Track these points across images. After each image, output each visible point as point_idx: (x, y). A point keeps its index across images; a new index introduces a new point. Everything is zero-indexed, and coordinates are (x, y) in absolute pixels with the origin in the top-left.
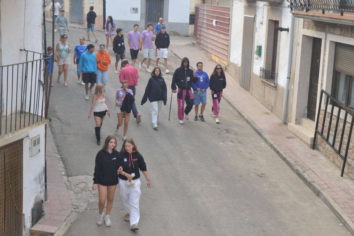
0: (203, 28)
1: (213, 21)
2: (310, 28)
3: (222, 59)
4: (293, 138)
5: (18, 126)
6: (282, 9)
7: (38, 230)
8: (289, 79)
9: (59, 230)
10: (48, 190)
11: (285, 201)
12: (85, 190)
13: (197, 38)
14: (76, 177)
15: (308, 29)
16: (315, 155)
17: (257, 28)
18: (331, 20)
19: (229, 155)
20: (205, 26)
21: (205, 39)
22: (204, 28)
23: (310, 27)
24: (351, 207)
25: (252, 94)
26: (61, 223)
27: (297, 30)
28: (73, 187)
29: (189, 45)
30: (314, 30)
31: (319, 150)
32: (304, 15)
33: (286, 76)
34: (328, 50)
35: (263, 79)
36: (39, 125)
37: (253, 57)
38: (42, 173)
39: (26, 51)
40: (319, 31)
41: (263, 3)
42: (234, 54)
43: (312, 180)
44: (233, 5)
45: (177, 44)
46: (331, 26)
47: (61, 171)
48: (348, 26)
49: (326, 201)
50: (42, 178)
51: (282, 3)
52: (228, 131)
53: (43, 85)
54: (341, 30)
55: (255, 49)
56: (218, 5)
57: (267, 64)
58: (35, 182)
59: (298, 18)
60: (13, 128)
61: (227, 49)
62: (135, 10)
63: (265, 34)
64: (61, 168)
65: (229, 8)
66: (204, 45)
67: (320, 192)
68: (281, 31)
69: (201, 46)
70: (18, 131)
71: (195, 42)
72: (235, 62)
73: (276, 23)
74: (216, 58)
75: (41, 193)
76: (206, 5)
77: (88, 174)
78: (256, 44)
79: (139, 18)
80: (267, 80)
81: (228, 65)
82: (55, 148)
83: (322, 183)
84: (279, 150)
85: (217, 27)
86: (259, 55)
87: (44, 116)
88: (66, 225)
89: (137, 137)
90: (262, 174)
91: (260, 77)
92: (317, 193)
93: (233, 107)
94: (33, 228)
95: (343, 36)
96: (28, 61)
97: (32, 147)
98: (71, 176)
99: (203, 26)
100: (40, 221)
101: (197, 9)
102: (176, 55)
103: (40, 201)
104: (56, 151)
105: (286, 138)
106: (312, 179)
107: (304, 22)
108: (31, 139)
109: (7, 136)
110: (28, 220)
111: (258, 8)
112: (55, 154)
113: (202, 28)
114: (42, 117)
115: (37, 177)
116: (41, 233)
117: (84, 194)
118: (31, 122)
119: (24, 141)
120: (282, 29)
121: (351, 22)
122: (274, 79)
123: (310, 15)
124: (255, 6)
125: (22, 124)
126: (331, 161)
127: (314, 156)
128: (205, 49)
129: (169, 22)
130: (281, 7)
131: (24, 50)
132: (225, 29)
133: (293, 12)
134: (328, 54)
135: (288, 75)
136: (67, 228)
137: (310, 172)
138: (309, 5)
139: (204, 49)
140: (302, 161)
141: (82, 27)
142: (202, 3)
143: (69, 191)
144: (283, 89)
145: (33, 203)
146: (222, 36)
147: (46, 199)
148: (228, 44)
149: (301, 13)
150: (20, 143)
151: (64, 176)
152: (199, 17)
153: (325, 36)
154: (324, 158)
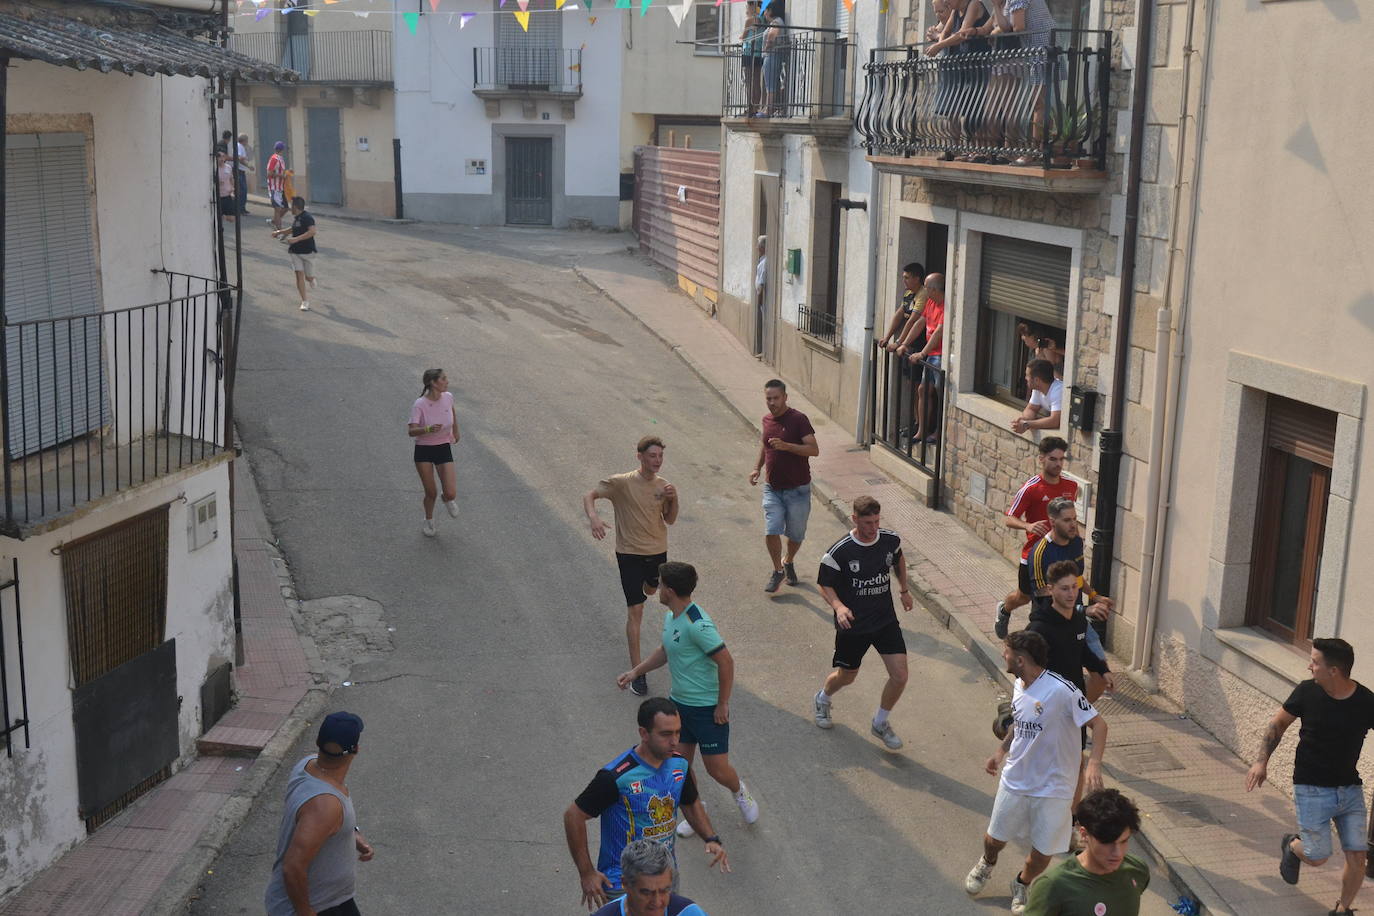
0: (655, 209)
1: (678, 189)
2: (918, 200)
3: (702, 286)
4: (885, 482)
5: (150, 471)
6: (849, 152)
7: (219, 741)
8: (870, 331)
9: (275, 739)
10: (244, 637)
12: (344, 633)
13: (640, 234)
14: (322, 600)
15: (915, 200)
16: (939, 525)
17: (788, 203)
18: (968, 175)
19: (721, 531)
20: (659, 203)
21: (661, 237)
22: (657, 207)
23: (920, 197)
26: (282, 722)
27: (887, 206)
28: (313, 628)
29: (621, 253)
30: (929, 204)
31: (949, 510)
32: (901, 166)
33: (864, 324)
34: (965, 253)
35: (806, 335)
36: (207, 465)
37: (782, 278)
38: (224, 594)
39: (168, 273)
40: (939, 205)
41: (801, 138)
42: (733, 273)
43: (932, 588)
44: (726, 146)
45: (590, 252)
46: (970, 192)
47: (282, 587)
48: (1010, 190)
49: (965, 639)
50: (227, 605)
51: (847, 138)
52: (718, 469)
53: (218, 361)
54: (995, 203)
55: (786, 258)
56: (689, 148)
57: (815, 295)
58: (207, 617)
59: (889, 175)
60: (137, 475)
61: (717, 261)
62: (479, 166)
63: (808, 219)
64: (281, 579)
65: (718, 155)
66: (657, 251)
67: (950, 616)
68: (847, 209)
69: (651, 256)
70: (151, 482)
71: (636, 246)
72: (737, 293)
73: (835, 188)
74: (689, 283)
75: (226, 645)
76: (659, 148)
77: (352, 593)
78: (787, 245)
79: (490, 186)
80: (816, 337)
81: (720, 301)
82: (267, 528)
83: (957, 592)
85: (689, 204)
86: (794, 273)
87: (221, 442)
88: (294, 724)
91: (799, 330)
92: (943, 620)
93: (731, 407)
94: (206, 738)
95: (1000, 216)
96: (174, 297)
97: (194, 525)
98: (309, 600)
99: (655, 203)
100: (226, 717)
101: (637, 158)
102: (585, 280)
103: (222, 666)
104: (270, 537)
105: (867, 483)
106: (932, 585)
107: (903, 184)
108: (193, 506)
109: (120, 496)
110: (193, 718)
111: (789, 152)
112: (266, 544)
113: (652, 209)
114: (215, 445)
115: (213, 605)
116: (228, 748)
117: (343, 646)
118: (186, 458)
119: (171, 511)
120: (849, 205)
122: (834, 333)
123: (915, 165)
124: (781, 146)
125: (162, 464)
126: (979, 536)
127: (936, 527)
128: (662, 262)
129: (566, 194)
130: (845, 147)
131: (164, 271)
132: (710, 209)
133: (875, 158)
134: (964, 265)
135: (867, 321)
136: (295, 733)
137: (927, 566)
138: (913, 140)
139: (658, 263)
141: (340, 214)
142: (649, 144)
143: (303, 637)
144: (857, 358)
145: (205, 671)
146: (701, 227)
147: (240, 661)
148: (716, 248)
149: (893, 160)
150: (161, 514)
151: (290, 601)
152: (644, 181)
153: (954, 218)
154: (962, 530)
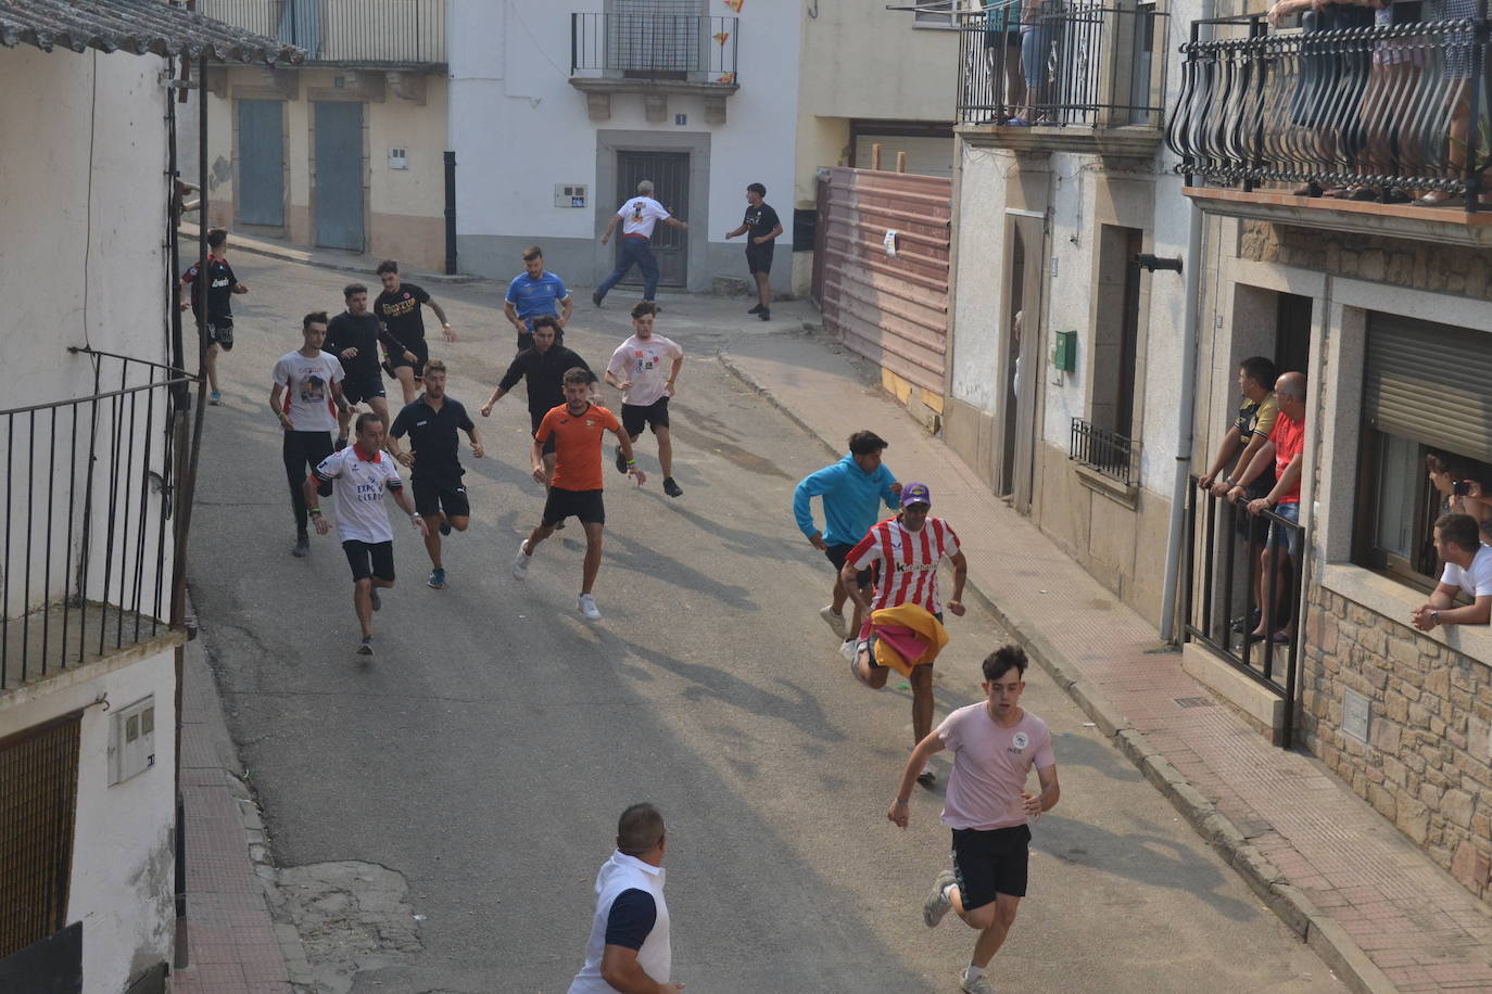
0: (848, 265)
1: (883, 235)
2: (1264, 256)
3: (920, 387)
4: (1205, 703)
5: (54, 659)
6: (1155, 182)
8: (1185, 463)
10: (189, 923)
11: (1167, 962)
12: (345, 920)
13: (823, 304)
14: (312, 868)
15: (1259, 259)
16: (1292, 773)
17: (1057, 259)
18: (1345, 220)
20: (854, 256)
21: (856, 309)
22: (850, 263)
23: (1264, 252)
24: (1438, 983)
25: (1040, 528)
27: (1215, 266)
28: (297, 911)
29: (794, 333)
30: (1282, 262)
31: (1309, 750)
32: (1238, 203)
33: (1175, 453)
34: (1338, 342)
35: (1082, 467)
36: (143, 652)
37: (1045, 376)
38: (161, 854)
39: (94, 353)
40: (1300, 266)
41: (1080, 158)
42: (969, 368)
43: (1280, 875)
44: (961, 169)
46: (1349, 247)
47: (250, 845)
48: (1412, 243)
49: (1333, 960)
50: (163, 872)
51: (1152, 159)
53: (165, 490)
54: (1388, 264)
55: (1053, 344)
56: (902, 171)
57: (1097, 403)
58: (132, 890)
59: (1218, 217)
60: (34, 665)
61: (943, 349)
62: (575, 195)
63: (1089, 285)
64: (249, 832)
65: (949, 183)
66: (850, 331)
67: (1309, 922)
68: (1151, 270)
69: (839, 338)
70: (55, 676)
71: (817, 323)
72: (975, 399)
73: (1133, 237)
74: (900, 383)
75: (161, 934)
76: (856, 170)
77: (360, 857)
78: (1055, 326)
79: (591, 227)
80: (1099, 471)
81: (948, 410)
82: (231, 751)
83: (1322, 884)
84: (1145, 751)
85: (903, 257)
86: (1066, 369)
87: (166, 617)
89: (567, 705)
90: (1072, 852)
91: (1071, 458)
92: (1298, 928)
95: (1395, 284)
96: (102, 391)
97: (119, 745)
98: (292, 866)
99: (847, 255)
101: (822, 186)
102: (736, 374)
103: (153, 968)
104: (235, 765)
105: (1179, 706)
106: (1280, 871)
107: (1241, 232)
108: (118, 714)
111: (1060, 179)
112: (229, 776)
113: (843, 265)
114: (156, 621)
115: (143, 871)
117: (343, 940)
118: (111, 640)
119: (84, 722)
120: (1155, 264)
121: (1423, 229)
122: (1127, 464)
123: (1260, 202)
124: (1047, 170)
125: (74, 648)
126: (1357, 794)
127: (1287, 777)
128: (857, 348)
129: (710, 240)
130: (1149, 173)
131: (87, 350)
132: (935, 266)
133: (1196, 191)
134: (1337, 360)
135: (1180, 447)
137: (1272, 839)
138: (1258, 164)
139: (850, 350)
140: (1238, 796)
142: (840, 164)
143: (280, 925)
144: (1164, 505)
145: (127, 975)
146: (920, 294)
147: (181, 959)
148: (943, 327)
149: (1225, 194)
150: (69, 726)
151: (263, 867)
152: (831, 221)
153: (1322, 287)
154: (1329, 782)
